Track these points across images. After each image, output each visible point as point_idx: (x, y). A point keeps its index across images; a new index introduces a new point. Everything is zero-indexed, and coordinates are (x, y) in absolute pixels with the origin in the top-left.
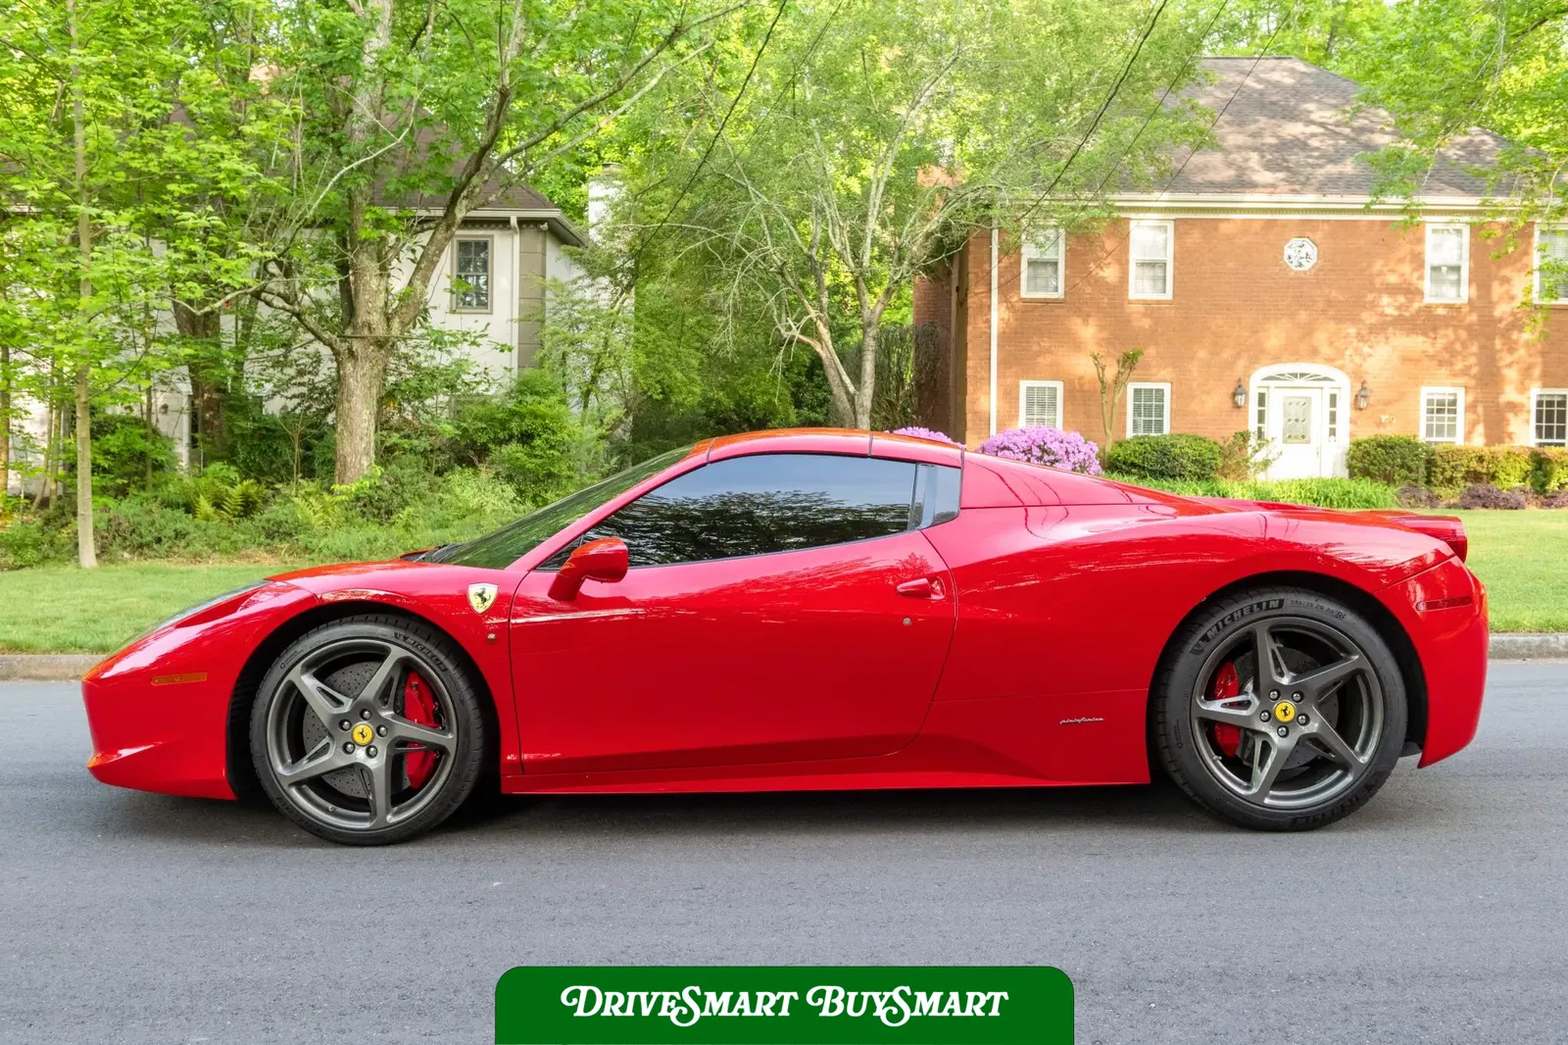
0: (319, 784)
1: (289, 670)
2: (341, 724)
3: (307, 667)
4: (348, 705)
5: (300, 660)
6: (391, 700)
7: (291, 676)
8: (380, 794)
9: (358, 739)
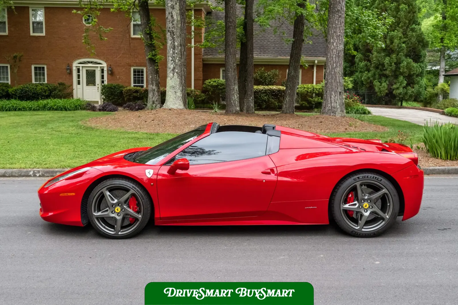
0: (103, 220)
1: (103, 188)
2: (112, 206)
3: (107, 189)
4: (116, 201)
5: (106, 187)
6: (127, 203)
7: (103, 190)
8: (118, 226)
9: (116, 210)
